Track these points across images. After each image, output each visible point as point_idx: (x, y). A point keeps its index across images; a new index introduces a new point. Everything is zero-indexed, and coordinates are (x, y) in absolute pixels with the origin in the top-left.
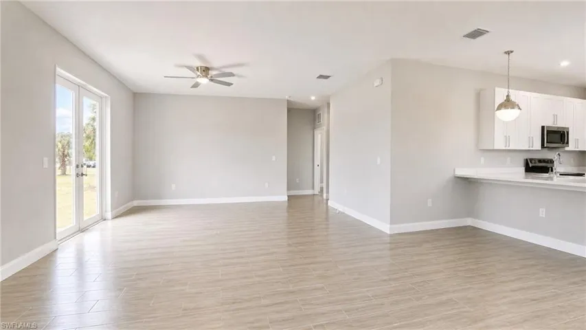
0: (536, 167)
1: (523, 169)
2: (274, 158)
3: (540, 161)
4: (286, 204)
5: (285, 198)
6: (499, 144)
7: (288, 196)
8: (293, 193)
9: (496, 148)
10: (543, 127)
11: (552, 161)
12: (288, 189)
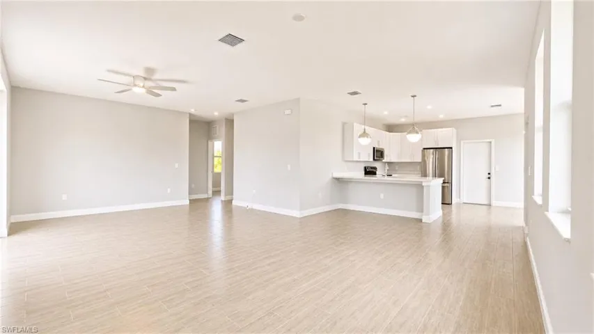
0: (370, 172)
1: (364, 172)
2: (177, 165)
3: (372, 168)
4: (188, 207)
5: (188, 202)
6: (356, 158)
7: (190, 200)
8: (195, 197)
9: (355, 160)
10: (374, 148)
11: (375, 168)
12: (190, 194)
